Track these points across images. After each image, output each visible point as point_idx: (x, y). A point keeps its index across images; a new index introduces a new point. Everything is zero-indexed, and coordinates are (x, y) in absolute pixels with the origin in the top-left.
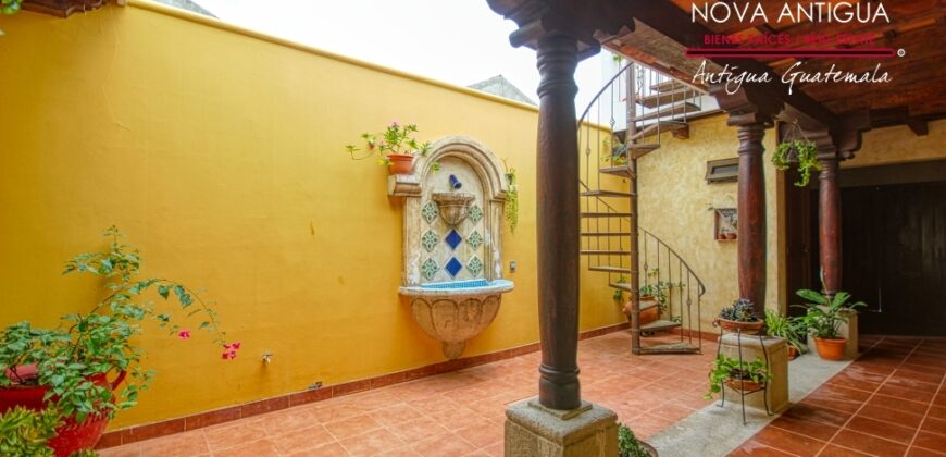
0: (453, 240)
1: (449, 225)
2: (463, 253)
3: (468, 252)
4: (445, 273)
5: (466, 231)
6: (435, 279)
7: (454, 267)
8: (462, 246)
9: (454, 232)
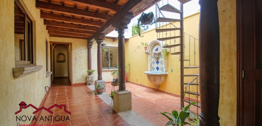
0: (158, 62)
1: (157, 59)
2: (159, 65)
3: (161, 65)
4: (156, 69)
5: (160, 60)
6: (155, 70)
7: (158, 68)
8: (159, 64)
9: (157, 61)
